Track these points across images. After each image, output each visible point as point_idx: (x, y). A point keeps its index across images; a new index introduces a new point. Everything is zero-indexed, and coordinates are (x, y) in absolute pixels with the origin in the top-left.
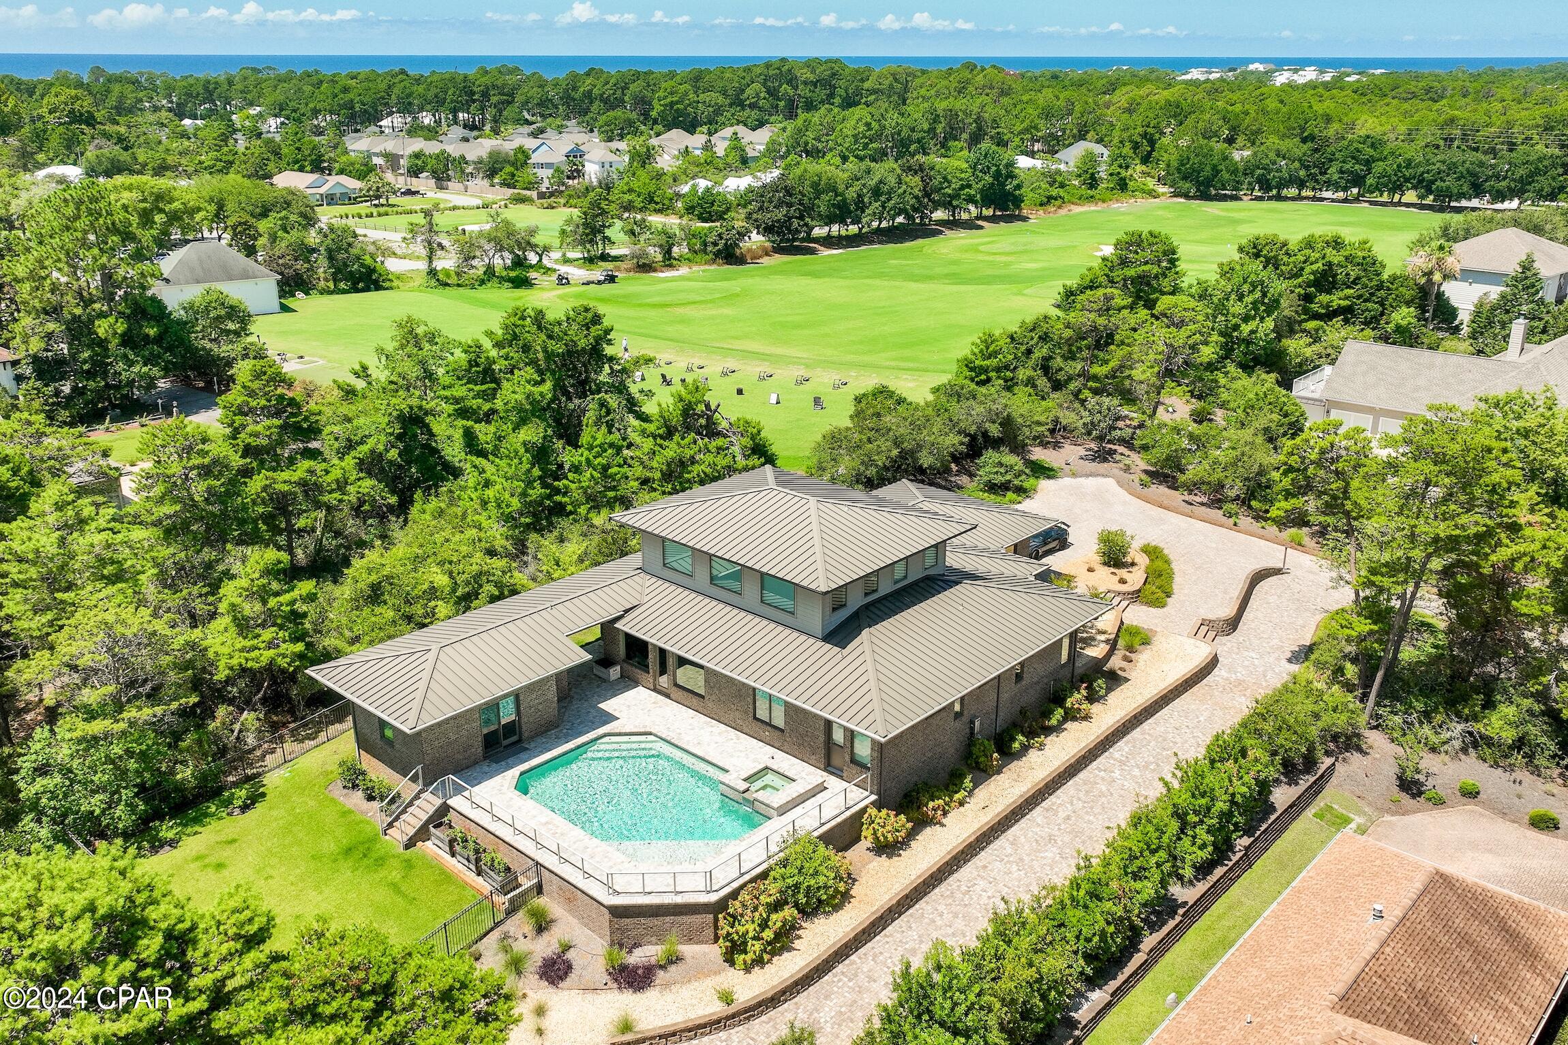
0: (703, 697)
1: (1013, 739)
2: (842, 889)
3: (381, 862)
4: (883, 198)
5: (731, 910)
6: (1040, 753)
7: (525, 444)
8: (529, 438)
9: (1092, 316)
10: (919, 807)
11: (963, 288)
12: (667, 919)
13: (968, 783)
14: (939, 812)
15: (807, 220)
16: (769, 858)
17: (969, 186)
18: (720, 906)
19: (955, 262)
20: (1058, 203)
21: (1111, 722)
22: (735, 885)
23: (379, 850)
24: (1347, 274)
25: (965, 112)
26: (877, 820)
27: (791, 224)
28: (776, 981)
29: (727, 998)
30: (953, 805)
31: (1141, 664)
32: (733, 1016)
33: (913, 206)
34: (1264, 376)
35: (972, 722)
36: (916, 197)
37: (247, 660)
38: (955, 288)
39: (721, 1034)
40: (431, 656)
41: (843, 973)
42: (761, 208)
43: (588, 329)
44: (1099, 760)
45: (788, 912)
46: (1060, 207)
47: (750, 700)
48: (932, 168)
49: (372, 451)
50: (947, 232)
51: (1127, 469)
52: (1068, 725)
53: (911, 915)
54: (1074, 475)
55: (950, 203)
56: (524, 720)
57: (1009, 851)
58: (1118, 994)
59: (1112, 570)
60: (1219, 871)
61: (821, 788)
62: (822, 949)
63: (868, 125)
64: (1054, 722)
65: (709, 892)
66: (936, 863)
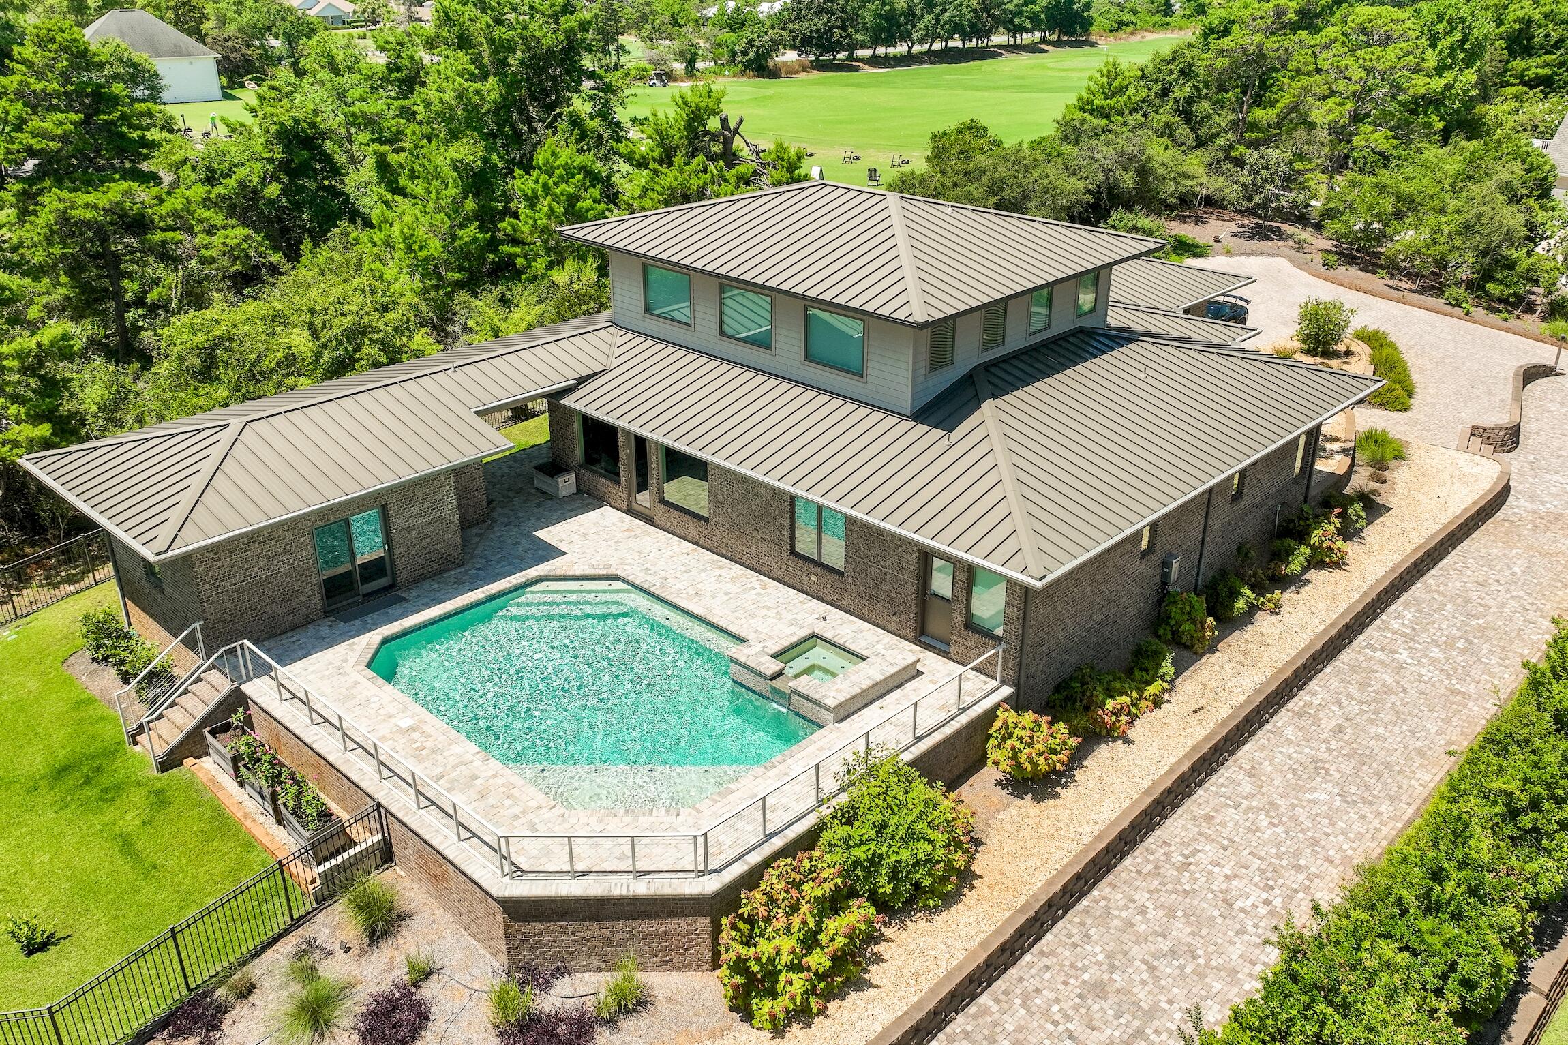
0: (706, 520)
1: (1234, 594)
2: (960, 864)
3: (112, 793)
5: (745, 910)
6: (1274, 619)
7: (455, 165)
8: (459, 156)
10: (1087, 708)
11: (1034, 95)
12: (619, 925)
13: (1167, 666)
14: (1124, 719)
15: (852, 31)
16: (821, 803)
18: (727, 901)
19: (1023, 77)
20: (1131, 28)
21: (1382, 571)
22: (755, 858)
23: (118, 770)
26: (1018, 732)
30: (1143, 704)
31: (1400, 486)
34: (1464, 143)
35: (1166, 564)
38: (1027, 95)
40: (226, 437)
44: (1368, 631)
45: (857, 914)
46: (1132, 34)
47: (784, 521)
50: (1007, 55)
52: (1312, 575)
53: (1086, 911)
54: (1229, 253)
56: (399, 550)
57: (1248, 788)
59: (1320, 359)
61: (912, 673)
64: (1295, 566)
65: (702, 874)
66: (1125, 813)
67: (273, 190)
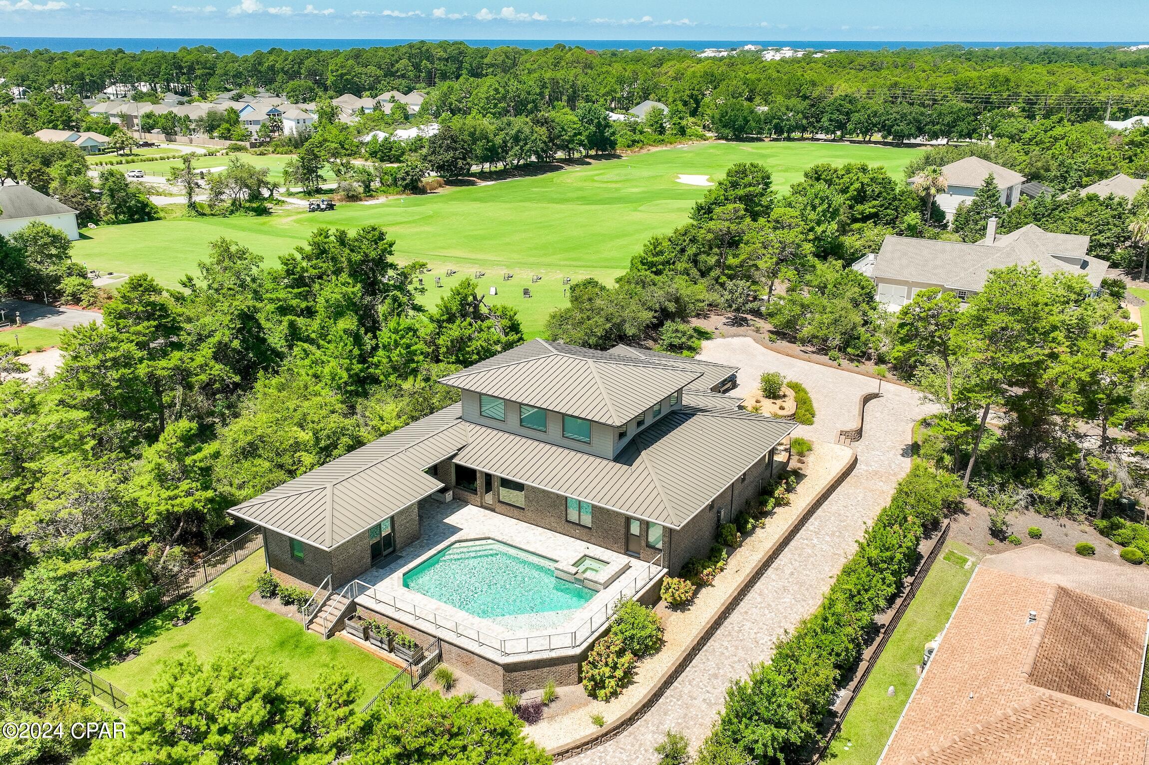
0: (523, 509)
1: (747, 522)
2: (660, 637)
4: (521, 144)
5: (591, 659)
6: (763, 530)
7: (345, 331)
9: (727, 224)
10: (696, 574)
11: (593, 207)
12: (545, 670)
13: (724, 555)
14: (710, 577)
15: (469, 160)
16: (608, 619)
17: (580, 134)
18: (583, 656)
19: (580, 189)
20: (640, 145)
21: (804, 505)
22: (590, 640)
23: (306, 641)
24: (873, 191)
25: (564, 80)
26: (673, 586)
27: (457, 164)
28: (630, 706)
29: (598, 721)
30: (717, 571)
31: (810, 464)
32: (606, 734)
33: (542, 149)
34: (834, 262)
35: (719, 512)
36: (545, 142)
37: (173, 506)
38: (588, 207)
39: (599, 748)
40: (328, 493)
41: (672, 696)
42: (434, 152)
43: (376, 243)
44: (801, 531)
45: (628, 656)
46: (641, 148)
47: (562, 508)
48: (553, 121)
49: (220, 343)
50: (566, 167)
51: (758, 330)
52: (776, 510)
53: (706, 651)
54: (723, 336)
55: (567, 146)
56: (397, 535)
57: (759, 600)
58: (856, 690)
59: (772, 401)
60: (899, 601)
61: (628, 567)
62: (656, 680)
63: (496, 90)
64: (769, 508)
65: (574, 647)
66: (716, 613)
67: (236, 344)
